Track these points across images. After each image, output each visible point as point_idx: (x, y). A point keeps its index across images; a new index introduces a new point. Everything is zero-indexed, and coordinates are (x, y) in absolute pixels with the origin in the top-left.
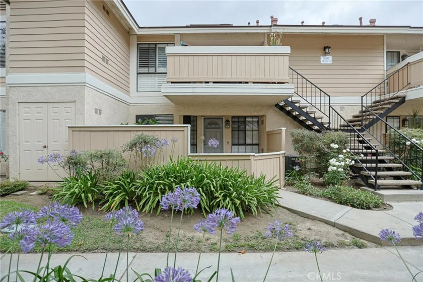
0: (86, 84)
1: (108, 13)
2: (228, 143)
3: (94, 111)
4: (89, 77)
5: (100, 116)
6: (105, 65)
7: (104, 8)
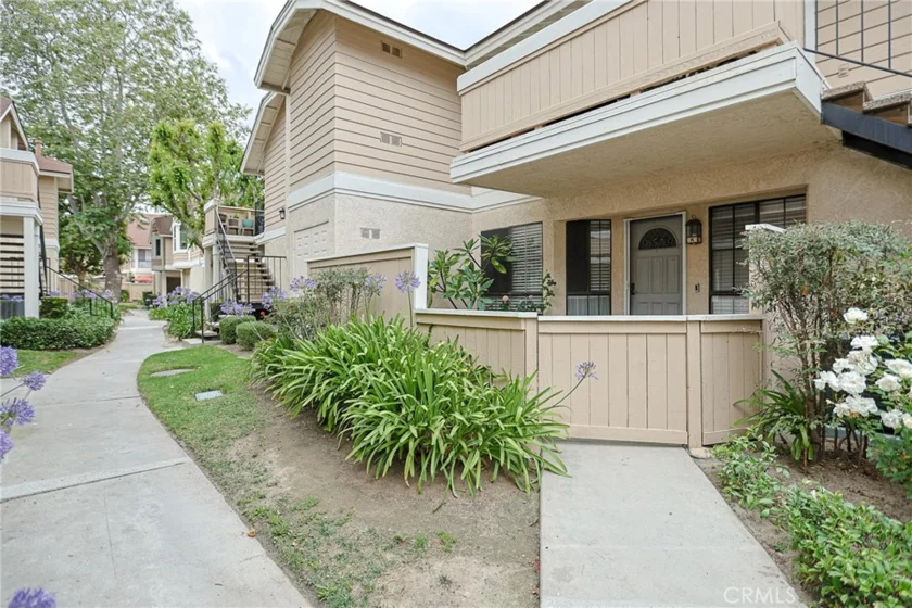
0: (336, 190)
1: (397, 52)
2: (697, 288)
3: (359, 233)
4: (342, 178)
5: (375, 240)
6: (394, 148)
7: (385, 48)
